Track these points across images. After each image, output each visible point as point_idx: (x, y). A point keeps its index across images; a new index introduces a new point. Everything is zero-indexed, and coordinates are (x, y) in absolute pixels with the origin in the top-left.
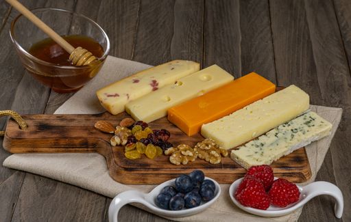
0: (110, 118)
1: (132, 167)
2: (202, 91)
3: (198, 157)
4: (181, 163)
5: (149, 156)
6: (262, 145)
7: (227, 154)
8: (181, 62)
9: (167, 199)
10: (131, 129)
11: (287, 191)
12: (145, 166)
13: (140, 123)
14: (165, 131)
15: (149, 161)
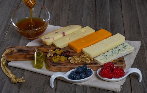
0: (47, 47)
1: (55, 65)
2: (83, 36)
3: (81, 61)
4: (75, 63)
5: (62, 61)
6: (106, 56)
7: (92, 59)
8: (74, 26)
9: (73, 76)
10: (55, 51)
11: (120, 71)
12: (61, 64)
13: (58, 48)
14: (68, 51)
15: (62, 62)
